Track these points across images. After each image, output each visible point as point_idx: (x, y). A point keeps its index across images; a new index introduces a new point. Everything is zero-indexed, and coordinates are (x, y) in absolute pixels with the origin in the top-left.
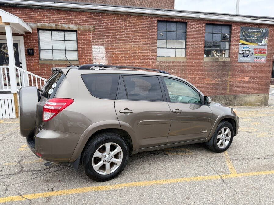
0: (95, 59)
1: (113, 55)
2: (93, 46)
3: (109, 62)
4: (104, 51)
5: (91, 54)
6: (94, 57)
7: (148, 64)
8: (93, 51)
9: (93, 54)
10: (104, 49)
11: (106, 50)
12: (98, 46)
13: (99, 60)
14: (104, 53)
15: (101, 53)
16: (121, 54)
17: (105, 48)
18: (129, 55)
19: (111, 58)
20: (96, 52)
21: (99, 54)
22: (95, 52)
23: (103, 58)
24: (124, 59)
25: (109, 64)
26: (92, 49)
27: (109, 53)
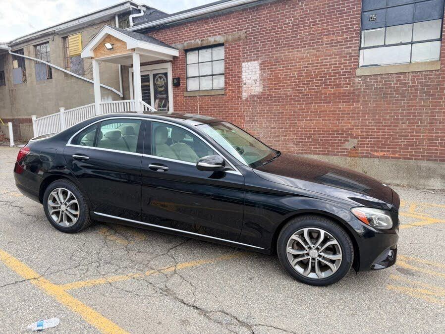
0: (245, 84)
1: (272, 74)
2: (244, 64)
3: (264, 87)
4: (258, 70)
5: (241, 77)
6: (244, 82)
7: (335, 85)
8: (243, 72)
9: (243, 77)
10: (259, 67)
11: (260, 67)
12: (249, 63)
13: (250, 86)
14: (258, 72)
15: (253, 73)
16: (285, 71)
17: (260, 64)
18: (298, 71)
19: (268, 79)
20: (247, 74)
21: (251, 76)
22: (245, 72)
23: (255, 81)
24: (289, 80)
25: (264, 90)
26: (241, 69)
27: (265, 72)
